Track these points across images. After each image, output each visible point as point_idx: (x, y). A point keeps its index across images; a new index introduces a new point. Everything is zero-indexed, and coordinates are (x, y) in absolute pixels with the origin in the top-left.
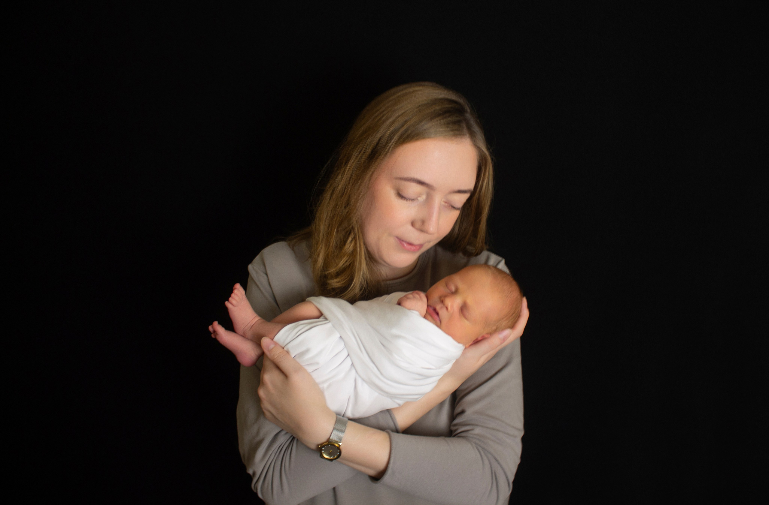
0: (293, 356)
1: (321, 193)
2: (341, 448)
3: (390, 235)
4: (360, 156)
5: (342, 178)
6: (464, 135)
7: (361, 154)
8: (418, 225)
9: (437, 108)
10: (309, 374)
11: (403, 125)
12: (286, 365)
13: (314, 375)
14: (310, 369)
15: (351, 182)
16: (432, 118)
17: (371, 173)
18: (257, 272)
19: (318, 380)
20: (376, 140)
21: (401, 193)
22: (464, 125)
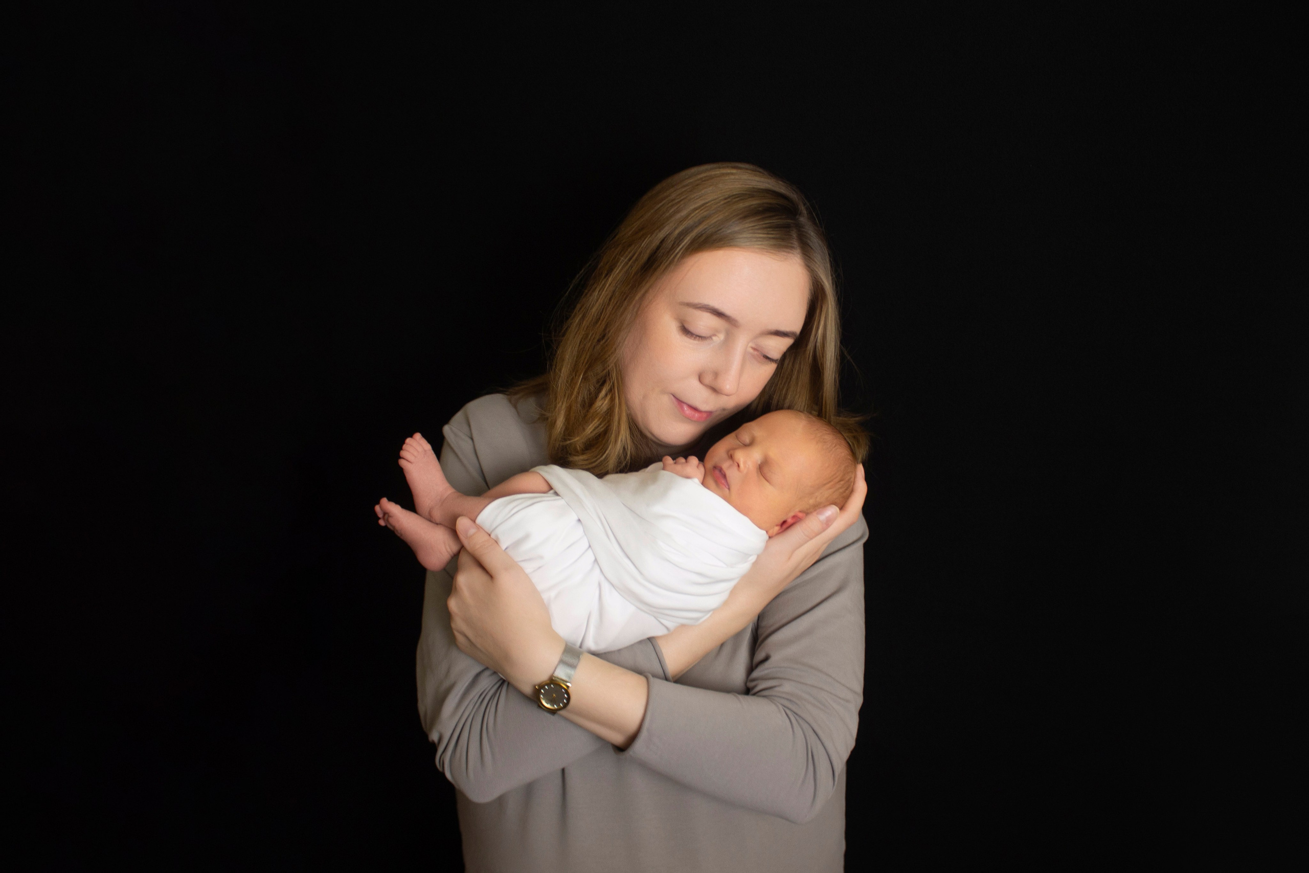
0: (504, 547)
1: (565, 318)
2: (570, 691)
3: (664, 392)
4: (630, 263)
5: (599, 295)
6: (792, 248)
7: (631, 261)
8: (708, 379)
9: (754, 202)
10: (527, 576)
11: (700, 222)
12: (491, 559)
13: (535, 579)
14: (528, 568)
15: (611, 303)
16: (745, 217)
17: (642, 291)
18: (456, 435)
19: (540, 587)
20: (656, 243)
21: (687, 326)
22: (794, 234)
